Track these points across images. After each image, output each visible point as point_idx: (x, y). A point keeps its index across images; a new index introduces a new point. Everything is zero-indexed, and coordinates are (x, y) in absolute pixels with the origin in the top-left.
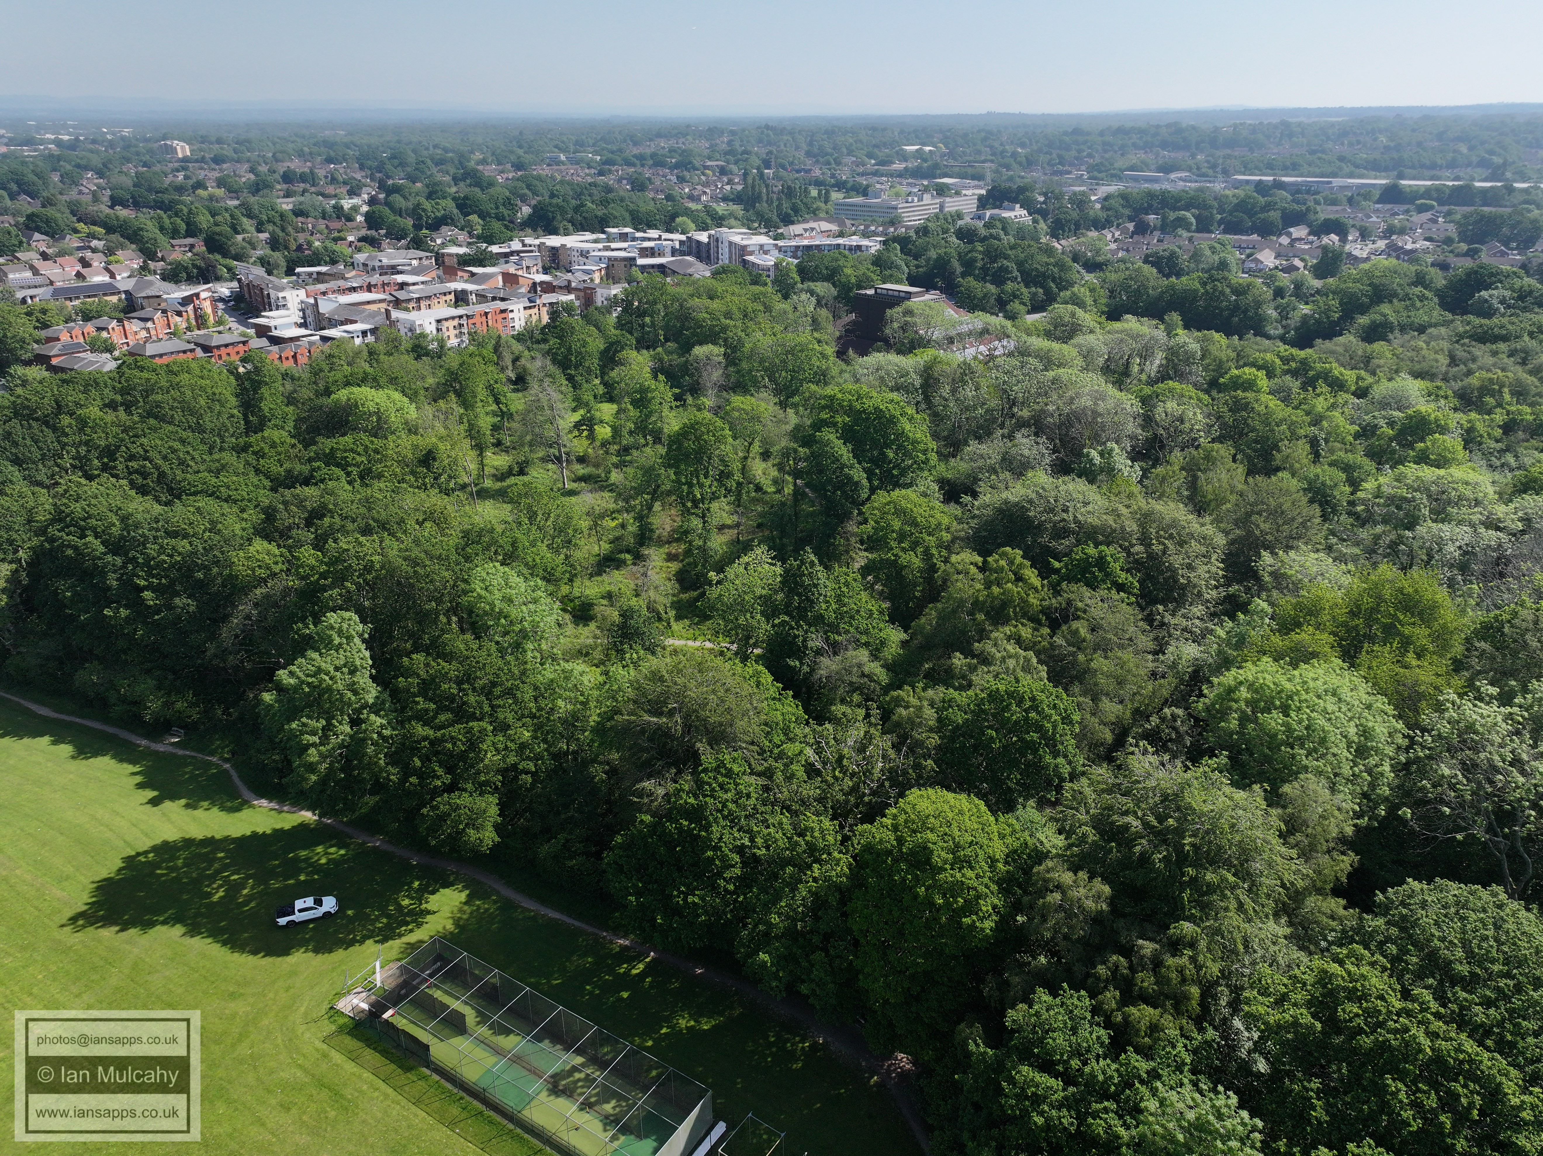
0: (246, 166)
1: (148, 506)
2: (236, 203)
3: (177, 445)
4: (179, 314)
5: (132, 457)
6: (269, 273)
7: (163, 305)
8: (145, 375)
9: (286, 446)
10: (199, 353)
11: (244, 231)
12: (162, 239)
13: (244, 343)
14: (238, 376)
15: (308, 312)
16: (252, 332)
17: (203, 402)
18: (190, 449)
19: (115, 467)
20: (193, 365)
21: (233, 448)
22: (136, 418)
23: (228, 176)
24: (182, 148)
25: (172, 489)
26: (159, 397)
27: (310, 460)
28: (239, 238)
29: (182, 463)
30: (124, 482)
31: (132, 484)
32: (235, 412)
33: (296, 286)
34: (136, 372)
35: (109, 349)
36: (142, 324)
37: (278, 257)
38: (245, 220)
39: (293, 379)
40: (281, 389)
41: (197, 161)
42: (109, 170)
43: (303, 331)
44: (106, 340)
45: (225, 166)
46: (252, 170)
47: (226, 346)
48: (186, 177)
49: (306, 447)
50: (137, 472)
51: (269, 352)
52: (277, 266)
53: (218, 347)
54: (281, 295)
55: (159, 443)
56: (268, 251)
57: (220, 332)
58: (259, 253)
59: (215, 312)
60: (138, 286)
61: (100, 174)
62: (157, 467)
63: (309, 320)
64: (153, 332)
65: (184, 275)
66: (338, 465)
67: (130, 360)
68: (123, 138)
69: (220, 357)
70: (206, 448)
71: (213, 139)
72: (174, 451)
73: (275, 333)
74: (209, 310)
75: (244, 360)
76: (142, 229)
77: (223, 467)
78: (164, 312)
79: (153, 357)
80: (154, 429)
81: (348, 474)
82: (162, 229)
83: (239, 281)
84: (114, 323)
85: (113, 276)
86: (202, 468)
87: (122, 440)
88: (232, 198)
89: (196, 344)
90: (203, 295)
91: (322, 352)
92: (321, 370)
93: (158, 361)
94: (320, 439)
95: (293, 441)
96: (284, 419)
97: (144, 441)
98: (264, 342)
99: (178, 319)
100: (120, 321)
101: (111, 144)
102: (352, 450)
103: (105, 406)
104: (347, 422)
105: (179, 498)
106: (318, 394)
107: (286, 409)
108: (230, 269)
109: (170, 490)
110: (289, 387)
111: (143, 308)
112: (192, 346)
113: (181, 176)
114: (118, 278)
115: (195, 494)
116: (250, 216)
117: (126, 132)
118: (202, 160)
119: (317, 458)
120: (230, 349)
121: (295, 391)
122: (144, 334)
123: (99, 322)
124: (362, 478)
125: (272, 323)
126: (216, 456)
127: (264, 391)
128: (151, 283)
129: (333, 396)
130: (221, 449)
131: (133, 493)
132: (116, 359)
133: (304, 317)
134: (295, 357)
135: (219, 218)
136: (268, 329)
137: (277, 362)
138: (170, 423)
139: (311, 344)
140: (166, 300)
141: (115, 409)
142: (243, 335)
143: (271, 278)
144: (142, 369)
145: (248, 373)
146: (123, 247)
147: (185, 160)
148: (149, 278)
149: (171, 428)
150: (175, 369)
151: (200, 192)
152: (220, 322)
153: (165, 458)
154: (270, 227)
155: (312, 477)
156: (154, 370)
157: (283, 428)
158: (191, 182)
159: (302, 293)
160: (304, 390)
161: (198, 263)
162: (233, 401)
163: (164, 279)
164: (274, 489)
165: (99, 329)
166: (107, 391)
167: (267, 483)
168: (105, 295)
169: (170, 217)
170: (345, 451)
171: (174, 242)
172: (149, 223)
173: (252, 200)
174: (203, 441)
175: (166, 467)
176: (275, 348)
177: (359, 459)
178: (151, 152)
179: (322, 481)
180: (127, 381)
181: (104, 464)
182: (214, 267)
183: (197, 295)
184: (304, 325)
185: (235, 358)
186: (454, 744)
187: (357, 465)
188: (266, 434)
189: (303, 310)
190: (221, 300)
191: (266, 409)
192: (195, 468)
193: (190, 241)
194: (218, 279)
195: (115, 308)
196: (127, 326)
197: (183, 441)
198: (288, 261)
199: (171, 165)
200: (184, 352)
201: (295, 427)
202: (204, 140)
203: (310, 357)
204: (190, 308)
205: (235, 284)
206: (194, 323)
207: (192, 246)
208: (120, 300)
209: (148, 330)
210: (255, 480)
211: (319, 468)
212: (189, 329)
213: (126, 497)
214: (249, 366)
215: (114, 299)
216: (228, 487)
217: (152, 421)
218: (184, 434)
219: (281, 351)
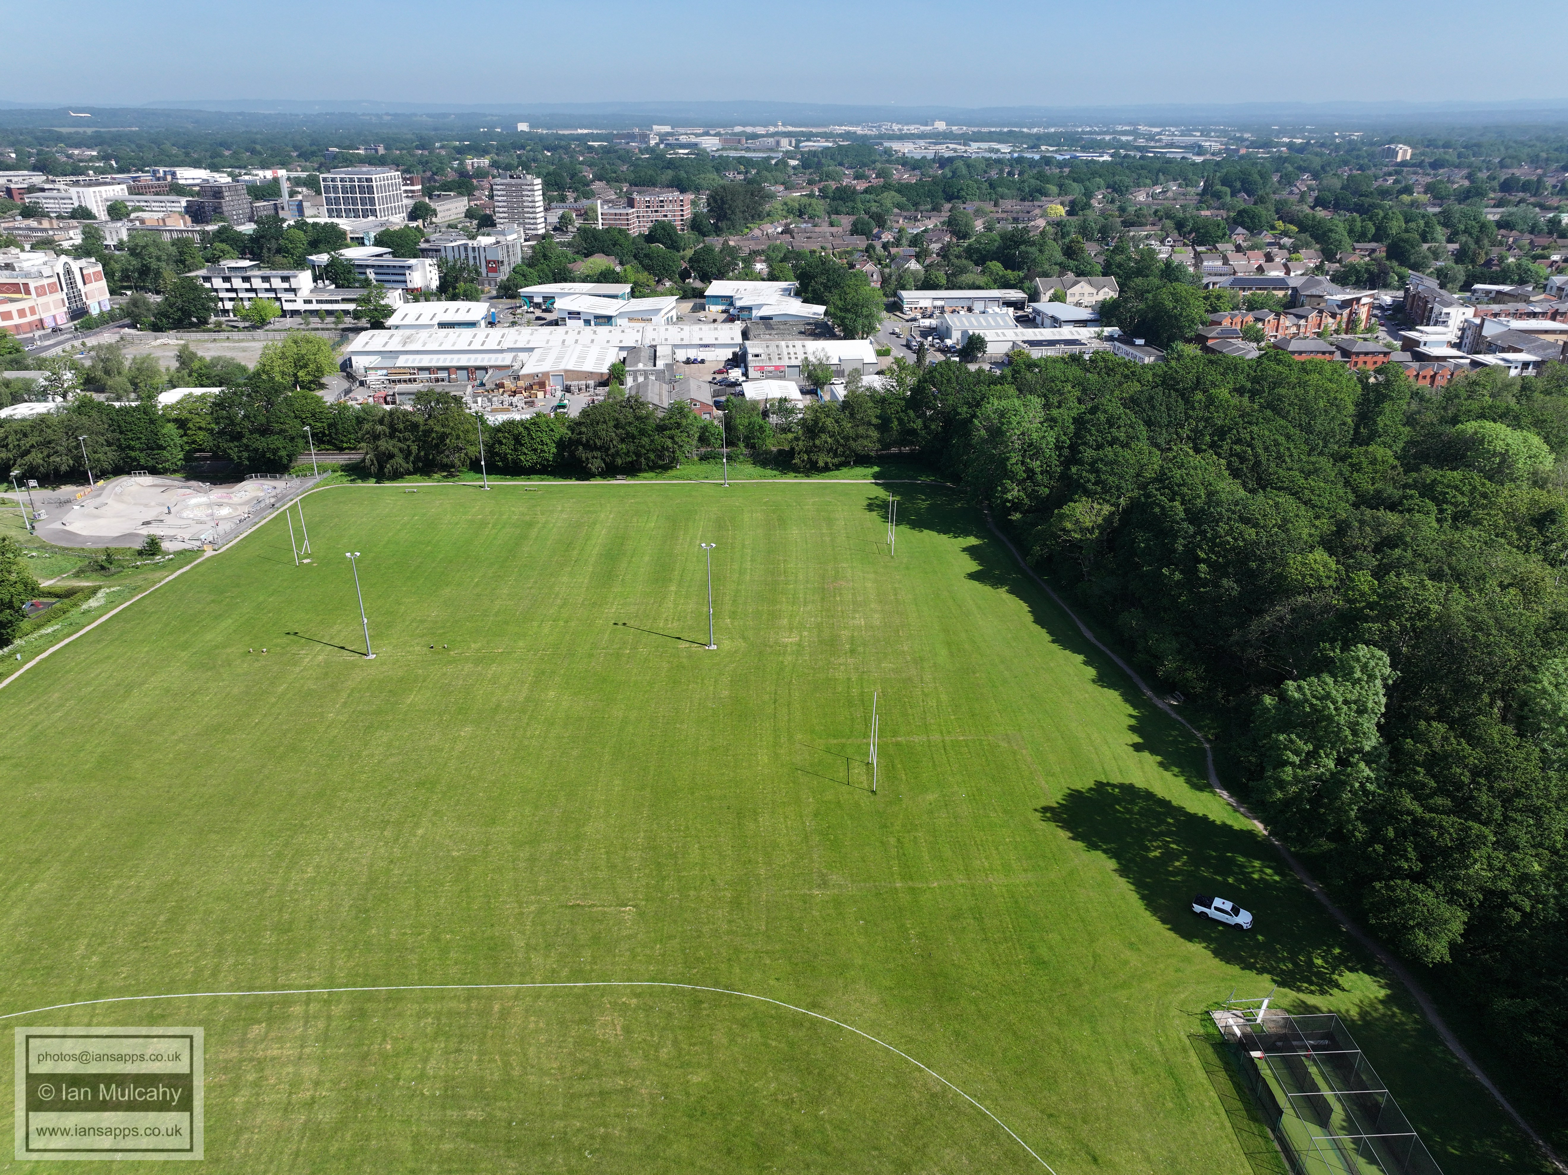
0: (1465, 172)
1: (1234, 488)
2: (1437, 210)
3: (1281, 439)
4: (1334, 316)
5: (1238, 441)
6: (1442, 286)
7: (1322, 305)
8: (1280, 368)
9: (1386, 466)
10: (1338, 356)
11: (1434, 240)
12: (1347, 241)
13: (1386, 354)
14: (1366, 386)
15: (1469, 333)
16: (1398, 344)
17: (1321, 405)
18: (1292, 446)
19: (1221, 447)
20: (1328, 367)
21: (1332, 455)
22: (1256, 407)
23: (1441, 182)
24: (1405, 152)
25: (1261, 479)
26: (1283, 391)
27: (1406, 486)
28: (1425, 246)
29: (1280, 457)
30: (1223, 462)
31: (1229, 466)
32: (1349, 420)
33: (1465, 303)
34: (1273, 365)
35: (1258, 338)
36: (1295, 320)
37: (1460, 271)
38: (1439, 228)
39: (1422, 399)
40: (1405, 407)
41: (1413, 165)
42: (1325, 172)
43: (1454, 352)
44: (1258, 331)
45: (1441, 171)
46: (1469, 177)
47: (1366, 354)
48: (1396, 182)
49: (1406, 472)
50: (1237, 455)
51: (1408, 367)
52: (1454, 280)
53: (1358, 354)
54: (1445, 310)
55: (1267, 433)
56: (1451, 263)
57: (1365, 340)
58: (1440, 264)
59: (1368, 318)
60: (1305, 286)
61: (1315, 176)
62: (1256, 455)
63: (1466, 341)
64: (1302, 330)
65: (1354, 279)
66: (1433, 499)
67: (1272, 352)
68: (1351, 142)
69: (1356, 363)
70: (1307, 448)
71: (1441, 143)
72: (1277, 444)
73: (1422, 349)
74: (1363, 317)
75: (1378, 371)
76: (1331, 231)
77: (1316, 470)
78: (1321, 312)
79: (1293, 353)
80: (1267, 420)
81: (1441, 511)
82: (1351, 232)
83: (1407, 291)
84: (1272, 316)
85: (1288, 272)
86: (1296, 466)
87: (1237, 424)
88: (1434, 205)
89: (1338, 348)
90: (1364, 300)
91: (1467, 377)
92: (1457, 396)
93: (1296, 357)
94: (1426, 468)
95: (1396, 462)
96: (1395, 439)
97: (1255, 429)
98: (1407, 356)
99: (1330, 320)
100: (1278, 315)
101: (1337, 147)
102: (1456, 488)
103: (1235, 390)
104: (1464, 456)
105: (1264, 489)
106: (1443, 420)
107: (1402, 429)
108: (1402, 278)
109: (1259, 479)
110: (1414, 406)
111: (1302, 306)
112: (1333, 349)
113: (1391, 180)
114: (1292, 274)
115: (1279, 489)
116: (1445, 225)
117: (1356, 136)
118: (1420, 165)
119: (1414, 486)
120: (1369, 358)
121: (1419, 412)
122: (1294, 330)
123: (1258, 313)
124: (1455, 518)
125: (1423, 338)
126: (1313, 459)
127: (1387, 406)
128: (1319, 283)
129: (1460, 426)
130: (1321, 453)
131: (1226, 473)
132: (1260, 350)
133: (1461, 338)
134: (1433, 377)
135: (1412, 225)
136: (1417, 343)
137: (1412, 379)
138: (1283, 417)
139: (1457, 366)
140: (1326, 301)
141: (1242, 395)
142: (1388, 345)
143: (1443, 292)
144: (1279, 362)
145: (1378, 384)
146: (1307, 246)
147: (1404, 164)
148: (1320, 278)
149: (1283, 422)
150: (1309, 367)
151: (1405, 198)
152: (1369, 330)
153: (1266, 449)
154: (1464, 238)
155: (1401, 503)
156: (1290, 365)
157: (1390, 447)
158: (1399, 186)
159: (1469, 312)
160: (1429, 413)
161: (1372, 268)
162: (1351, 409)
163: (1332, 280)
164: (1356, 506)
165: (1257, 320)
166: (1241, 377)
167: (1352, 497)
168: (1275, 289)
169: (1363, 221)
170: (1448, 486)
171: (1357, 245)
172: (1341, 225)
173: (1457, 207)
174: (1306, 442)
175: (1263, 458)
176: (1416, 365)
177: (1460, 498)
178: (1371, 156)
179: (1409, 511)
180: (1262, 371)
181: (1213, 442)
182: (1387, 274)
183: (1358, 300)
184: (1457, 346)
185: (1370, 367)
186: (1441, 835)
187: (1456, 505)
188: (1370, 449)
189: (1463, 330)
190: (1380, 307)
191: (1381, 424)
192: (1290, 465)
193: (1373, 245)
194: (1386, 286)
195: (1279, 302)
196: (1281, 321)
197: (1288, 437)
198: (1468, 276)
199: (1385, 169)
200: (1324, 353)
201: (1403, 449)
202: (1431, 143)
203: (1450, 381)
204: (1346, 312)
205: (1401, 293)
206: (1344, 326)
207: (1373, 251)
208: (1285, 295)
209: (1298, 327)
210: (1341, 492)
211: (1412, 496)
212: (1337, 332)
213: (1219, 475)
214: (1381, 378)
215: (1280, 294)
216: (1312, 491)
217: (1269, 413)
218: (1292, 431)
219: (1421, 368)
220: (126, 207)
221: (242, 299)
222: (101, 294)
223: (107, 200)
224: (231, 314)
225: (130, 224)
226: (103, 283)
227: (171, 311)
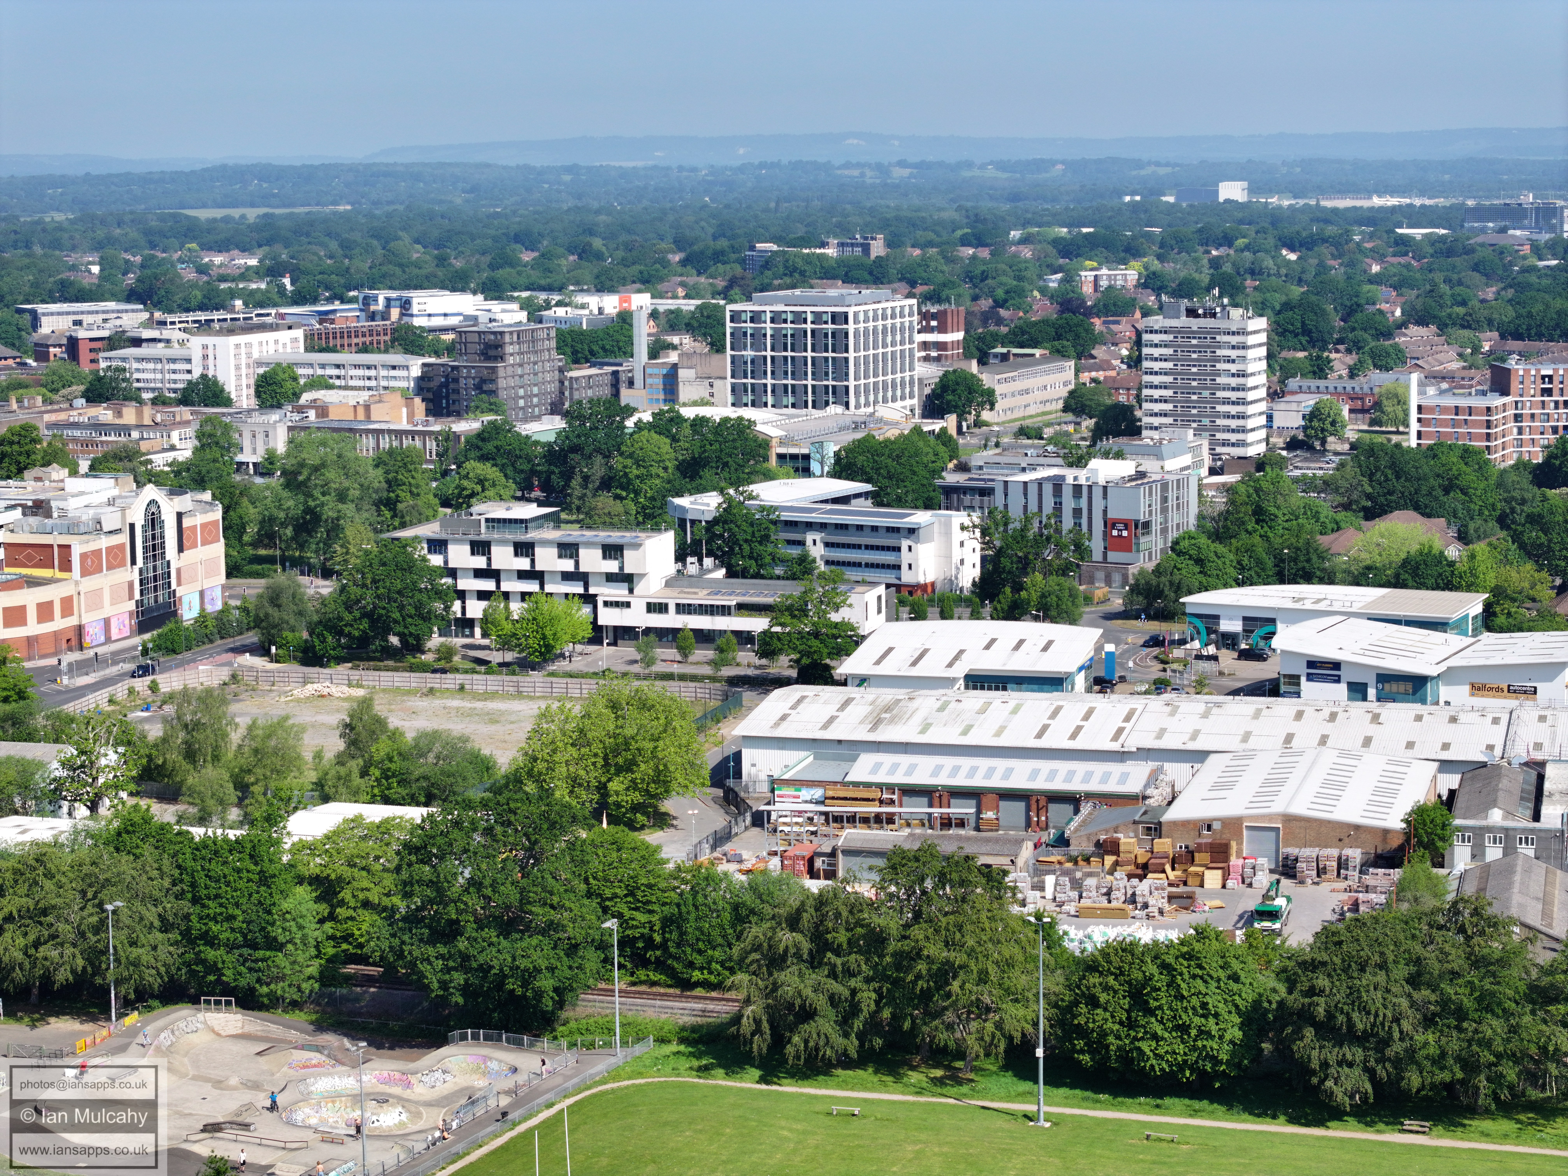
220: (295, 379)
221: (506, 595)
222: (209, 575)
223: (259, 364)
224: (478, 631)
225: (296, 417)
226: (218, 550)
227: (348, 617)
